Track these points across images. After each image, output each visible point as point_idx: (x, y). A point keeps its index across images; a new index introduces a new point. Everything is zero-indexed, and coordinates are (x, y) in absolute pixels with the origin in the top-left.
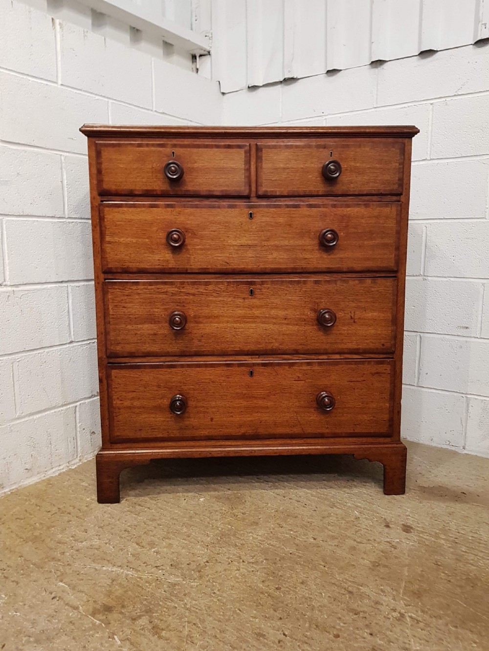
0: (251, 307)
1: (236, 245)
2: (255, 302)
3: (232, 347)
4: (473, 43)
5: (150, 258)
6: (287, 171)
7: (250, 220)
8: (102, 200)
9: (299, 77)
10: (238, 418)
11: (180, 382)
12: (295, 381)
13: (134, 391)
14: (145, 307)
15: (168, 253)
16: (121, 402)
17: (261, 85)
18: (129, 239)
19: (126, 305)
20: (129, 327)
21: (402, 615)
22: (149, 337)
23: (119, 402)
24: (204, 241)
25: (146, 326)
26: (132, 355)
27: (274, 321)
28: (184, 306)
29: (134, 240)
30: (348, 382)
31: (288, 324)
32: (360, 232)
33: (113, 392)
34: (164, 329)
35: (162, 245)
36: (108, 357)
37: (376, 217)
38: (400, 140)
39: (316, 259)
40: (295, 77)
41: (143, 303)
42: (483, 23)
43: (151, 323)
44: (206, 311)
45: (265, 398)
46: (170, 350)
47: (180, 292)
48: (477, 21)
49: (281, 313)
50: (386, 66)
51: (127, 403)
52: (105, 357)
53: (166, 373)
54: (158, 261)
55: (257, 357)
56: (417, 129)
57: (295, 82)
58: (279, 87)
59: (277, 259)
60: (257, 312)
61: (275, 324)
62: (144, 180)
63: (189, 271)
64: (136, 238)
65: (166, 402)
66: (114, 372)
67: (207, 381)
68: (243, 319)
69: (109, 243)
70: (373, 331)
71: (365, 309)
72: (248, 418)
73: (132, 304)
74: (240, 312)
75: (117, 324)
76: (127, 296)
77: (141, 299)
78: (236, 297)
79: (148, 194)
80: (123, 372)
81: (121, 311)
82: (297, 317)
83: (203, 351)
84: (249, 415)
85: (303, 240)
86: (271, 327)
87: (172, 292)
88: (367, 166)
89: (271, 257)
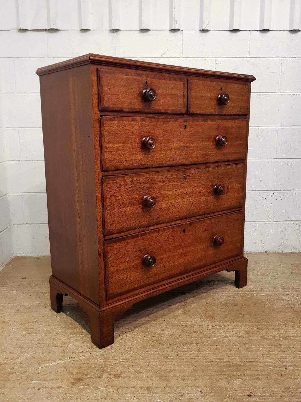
0: (184, 188)
1: (178, 147)
2: (186, 183)
3: (175, 216)
4: (170, 30)
5: (132, 158)
6: (203, 98)
7: (185, 130)
8: (101, 114)
9: (60, 29)
10: (177, 262)
11: (148, 245)
12: (204, 231)
13: (122, 258)
14: (128, 195)
15: (142, 154)
16: (114, 268)
17: (30, 29)
18: (119, 145)
19: (116, 194)
20: (119, 211)
21: (213, 326)
22: (130, 216)
23: (112, 268)
24: (162, 144)
25: (129, 208)
26: (120, 232)
27: (195, 195)
28: (150, 191)
29: (122, 145)
30: (226, 227)
31: (201, 196)
32: (232, 137)
33: (109, 262)
34: (138, 209)
35: (139, 148)
36: (105, 236)
37: (238, 128)
39: (214, 154)
40: (58, 29)
41: (127, 191)
43: (132, 206)
44: (162, 193)
45: (190, 246)
46: (142, 223)
47: (148, 181)
49: (198, 190)
51: (117, 267)
52: (102, 236)
53: (140, 240)
54: (136, 160)
55: (186, 219)
59: (196, 155)
60: (187, 190)
61: (195, 197)
62: (129, 100)
63: (153, 166)
64: (124, 143)
65: (139, 261)
66: (109, 246)
67: (162, 241)
68: (181, 196)
69: (107, 148)
70: (235, 195)
71: (232, 183)
72: (182, 261)
73: (121, 194)
74: (179, 191)
75: (111, 209)
76: (118, 187)
77: (126, 188)
78: (177, 181)
79: (132, 112)
80: (116, 245)
81: (113, 199)
82: (205, 191)
83: (160, 221)
84: (182, 259)
85: (209, 142)
86: (193, 199)
87: (144, 182)
88: (236, 98)
89: (194, 154)
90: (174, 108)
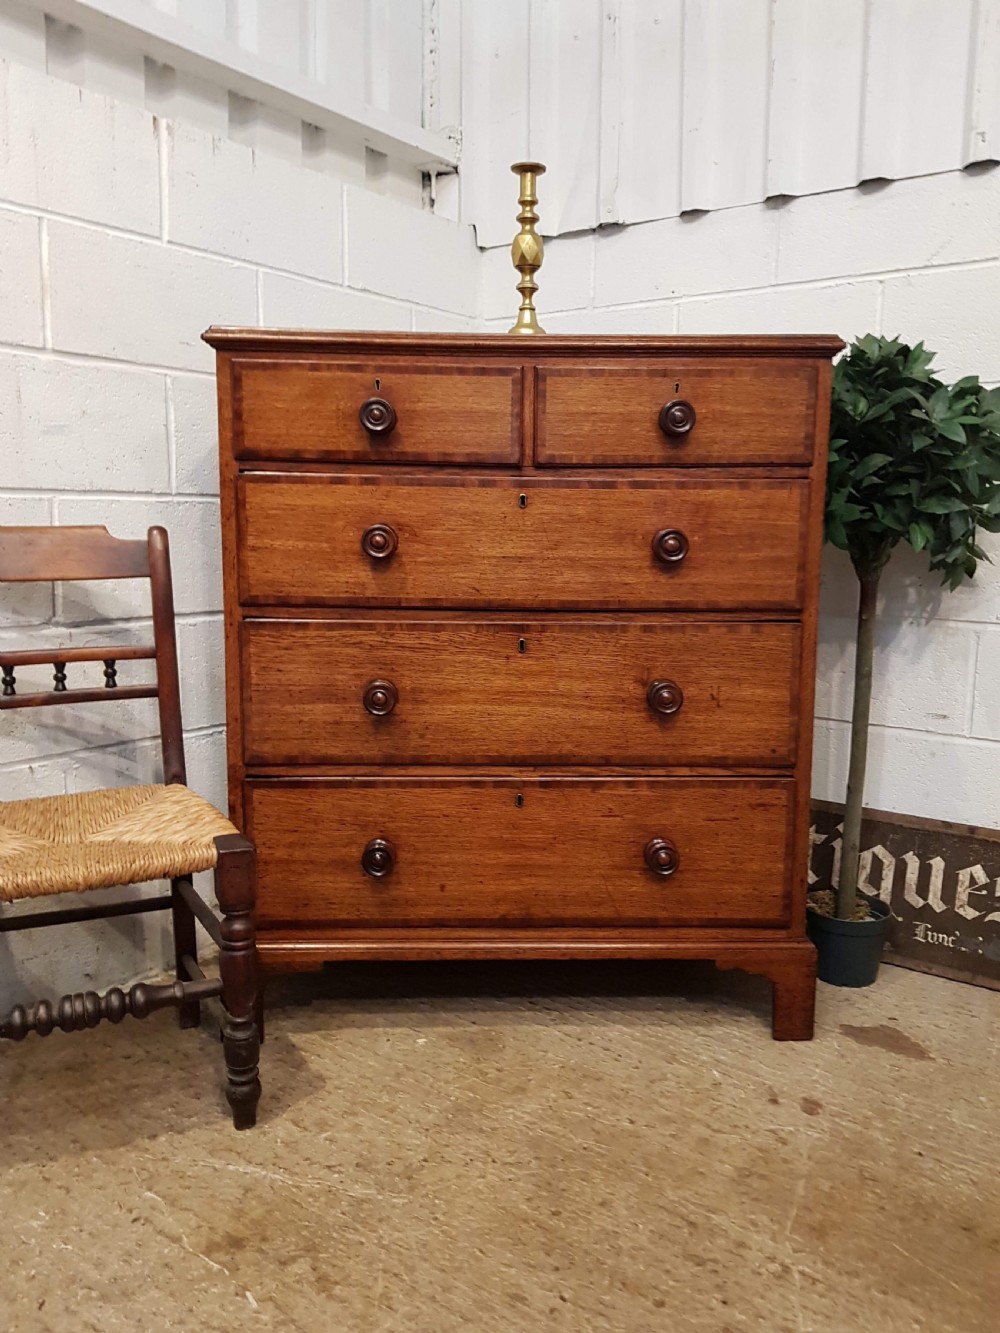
0: (522, 675)
1: (494, 557)
2: (525, 663)
3: (484, 751)
4: (960, 167)
5: (330, 579)
6: (593, 418)
7: (522, 511)
8: (242, 467)
9: (627, 222)
10: (492, 887)
11: (382, 815)
12: (604, 816)
13: (296, 831)
14: (319, 671)
15: (365, 571)
16: (270, 852)
17: (555, 235)
18: (291, 542)
19: (281, 667)
20: (289, 708)
21: (786, 1269)
22: (325, 728)
23: (266, 851)
24: (434, 548)
25: (320, 706)
26: (292, 762)
27: (565, 701)
28: (393, 670)
29: (301, 545)
30: (704, 820)
31: (590, 708)
32: (732, 536)
33: (256, 832)
34: (355, 714)
35: (354, 554)
36: (248, 765)
37: (762, 507)
38: (810, 361)
39: (646, 585)
40: (621, 222)
41: (315, 662)
42: (979, 131)
43: (331, 702)
44: (435, 679)
45: (545, 849)
46: (364, 753)
47: (387, 642)
48: (969, 127)
49: (579, 687)
50: (793, 206)
51: (280, 853)
52: (241, 764)
53: (357, 796)
54: (345, 585)
55: (531, 769)
56: (841, 341)
57: (621, 231)
58: (590, 238)
59: (569, 585)
60: (531, 684)
61: (567, 707)
62: (321, 433)
63: (403, 604)
64: (305, 539)
65: (356, 852)
66: (257, 794)
67: (434, 813)
68: (506, 696)
69: (254, 549)
70: (754, 725)
71: (738, 681)
72: (512, 887)
73: (295, 666)
74: (499, 682)
75: (262, 702)
76: (286, 649)
77: (312, 655)
78: (493, 654)
79: (328, 459)
80: (275, 794)
81: (273, 678)
82: (608, 694)
83: (428, 757)
84: (513, 881)
85: (622, 548)
86: (558, 712)
87: (371, 643)
88: (745, 411)
89: (559, 579)
90: (476, 450)
